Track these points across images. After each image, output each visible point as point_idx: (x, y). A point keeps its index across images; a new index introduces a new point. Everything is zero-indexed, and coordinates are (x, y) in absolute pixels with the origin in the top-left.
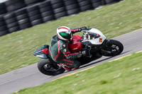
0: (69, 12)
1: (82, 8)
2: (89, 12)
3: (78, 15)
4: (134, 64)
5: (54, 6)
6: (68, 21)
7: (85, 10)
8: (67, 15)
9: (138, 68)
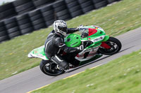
0: (23, 31)
1: (36, 27)
2: (43, 31)
3: (31, 34)
4: (88, 81)
5: (8, 26)
6: (22, 40)
7: (39, 29)
8: (21, 34)
9: (92, 85)
